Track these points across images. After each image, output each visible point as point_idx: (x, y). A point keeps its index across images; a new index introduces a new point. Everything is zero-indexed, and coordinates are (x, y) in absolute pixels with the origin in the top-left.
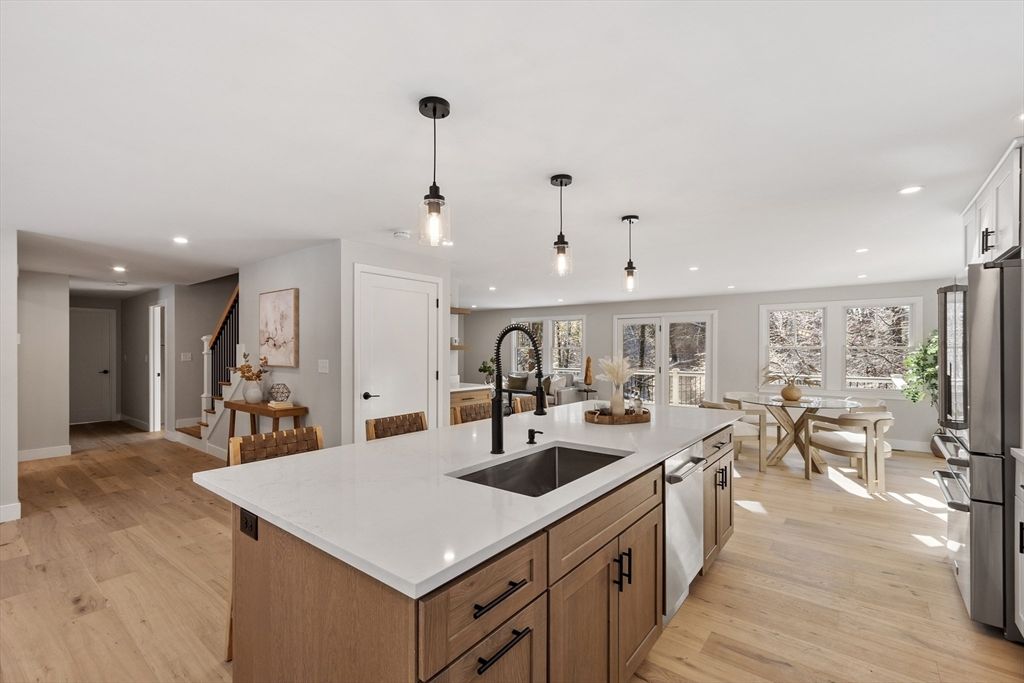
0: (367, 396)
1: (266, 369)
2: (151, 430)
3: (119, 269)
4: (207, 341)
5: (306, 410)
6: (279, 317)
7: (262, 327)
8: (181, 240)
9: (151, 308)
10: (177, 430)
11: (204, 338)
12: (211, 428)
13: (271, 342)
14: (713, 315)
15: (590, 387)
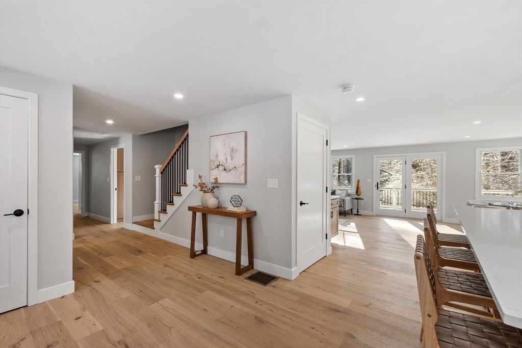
0: (302, 204)
1: (217, 185)
2: (112, 223)
3: (110, 122)
4: (158, 168)
5: (254, 213)
6: (229, 150)
7: (212, 158)
8: (179, 96)
9: (112, 149)
10: (133, 223)
11: (156, 166)
12: (162, 223)
13: (221, 168)
14: (442, 154)
15: (360, 197)
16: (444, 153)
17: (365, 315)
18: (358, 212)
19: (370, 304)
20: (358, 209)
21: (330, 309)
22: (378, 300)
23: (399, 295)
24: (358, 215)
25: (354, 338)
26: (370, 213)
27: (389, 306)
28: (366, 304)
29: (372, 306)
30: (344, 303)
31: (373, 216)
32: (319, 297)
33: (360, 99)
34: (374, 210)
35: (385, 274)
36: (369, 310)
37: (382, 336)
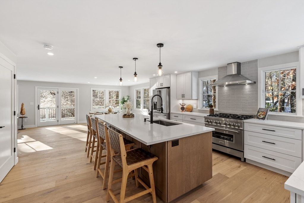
14: (77, 89)
15: (24, 116)
16: (78, 89)
17: (68, 183)
18: (22, 127)
19: (67, 177)
20: (22, 125)
21: (44, 194)
22: (70, 173)
23: (78, 165)
24: (22, 129)
25: (69, 197)
26: (33, 126)
27: (77, 172)
28: (64, 178)
29: (68, 177)
30: (52, 185)
31: (35, 128)
32: (30, 193)
33: (50, 54)
34: (36, 123)
35: (65, 158)
36: (68, 180)
37: (81, 187)
